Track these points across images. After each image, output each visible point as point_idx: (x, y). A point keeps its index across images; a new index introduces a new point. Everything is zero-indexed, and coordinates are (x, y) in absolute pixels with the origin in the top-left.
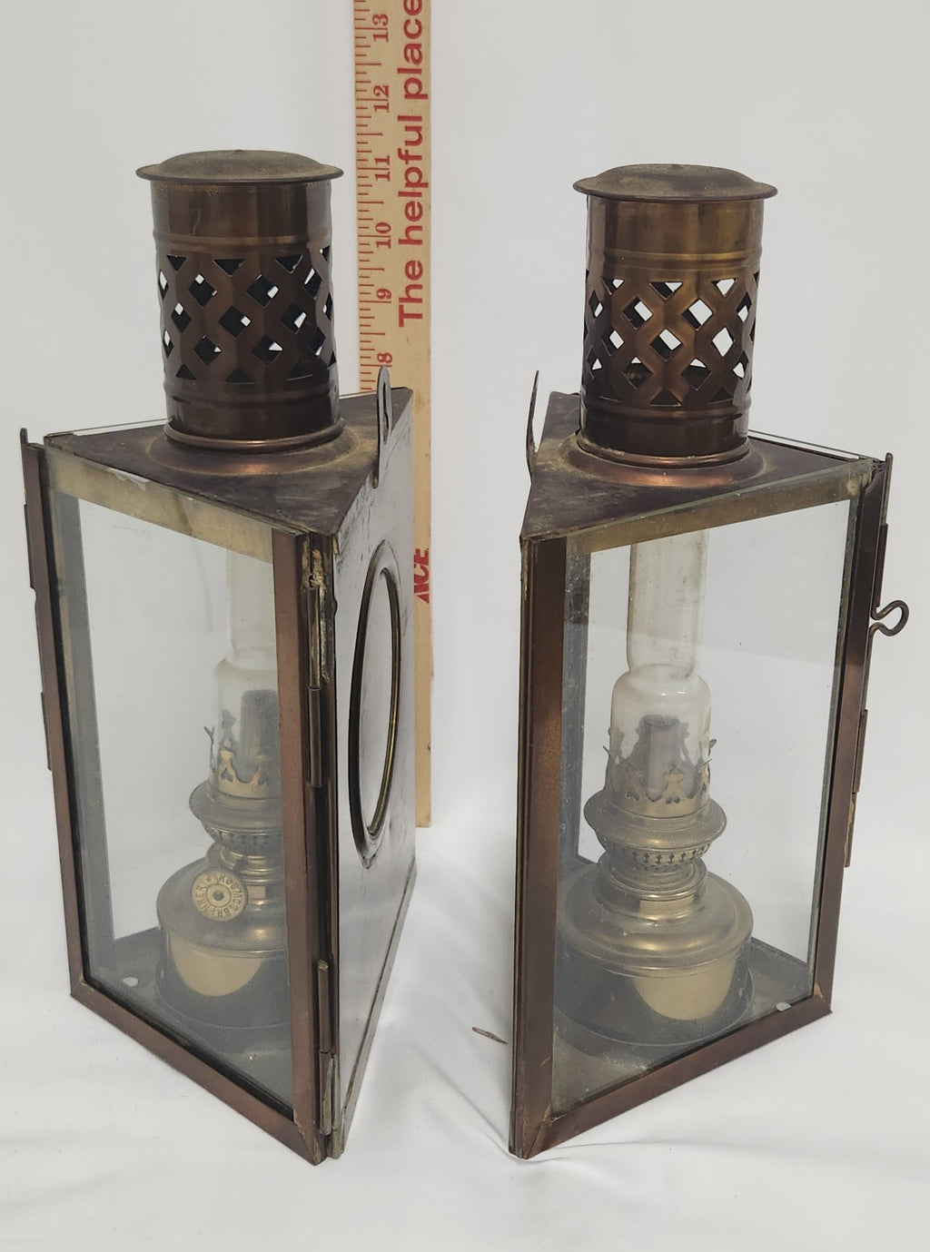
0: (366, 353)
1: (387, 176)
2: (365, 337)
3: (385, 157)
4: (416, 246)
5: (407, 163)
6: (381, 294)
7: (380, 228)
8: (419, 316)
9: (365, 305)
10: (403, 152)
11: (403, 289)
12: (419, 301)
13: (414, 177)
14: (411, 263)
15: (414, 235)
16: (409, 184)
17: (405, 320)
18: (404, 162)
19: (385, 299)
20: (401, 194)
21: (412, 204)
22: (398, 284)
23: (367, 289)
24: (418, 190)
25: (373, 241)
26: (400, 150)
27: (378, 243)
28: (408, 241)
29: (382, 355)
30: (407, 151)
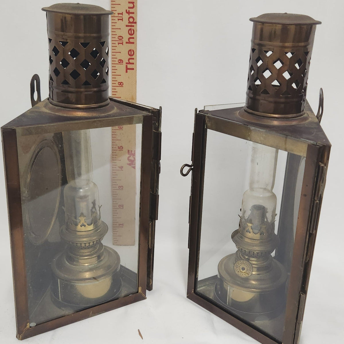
0: (114, 82)
1: (122, 20)
2: (114, 77)
3: (121, 13)
4: (132, 44)
5: (129, 15)
6: (119, 61)
7: (119, 38)
8: (133, 69)
9: (114, 65)
10: (128, 11)
11: (127, 60)
12: (133, 64)
13: (131, 20)
14: (130, 50)
15: (131, 40)
16: (130, 22)
17: (128, 70)
18: (128, 14)
19: (121, 63)
20: (127, 26)
21: (130, 29)
22: (125, 58)
23: (115, 60)
24: (133, 24)
25: (117, 42)
26: (126, 10)
27: (119, 43)
28: (129, 43)
29: (120, 83)
30: (129, 11)
